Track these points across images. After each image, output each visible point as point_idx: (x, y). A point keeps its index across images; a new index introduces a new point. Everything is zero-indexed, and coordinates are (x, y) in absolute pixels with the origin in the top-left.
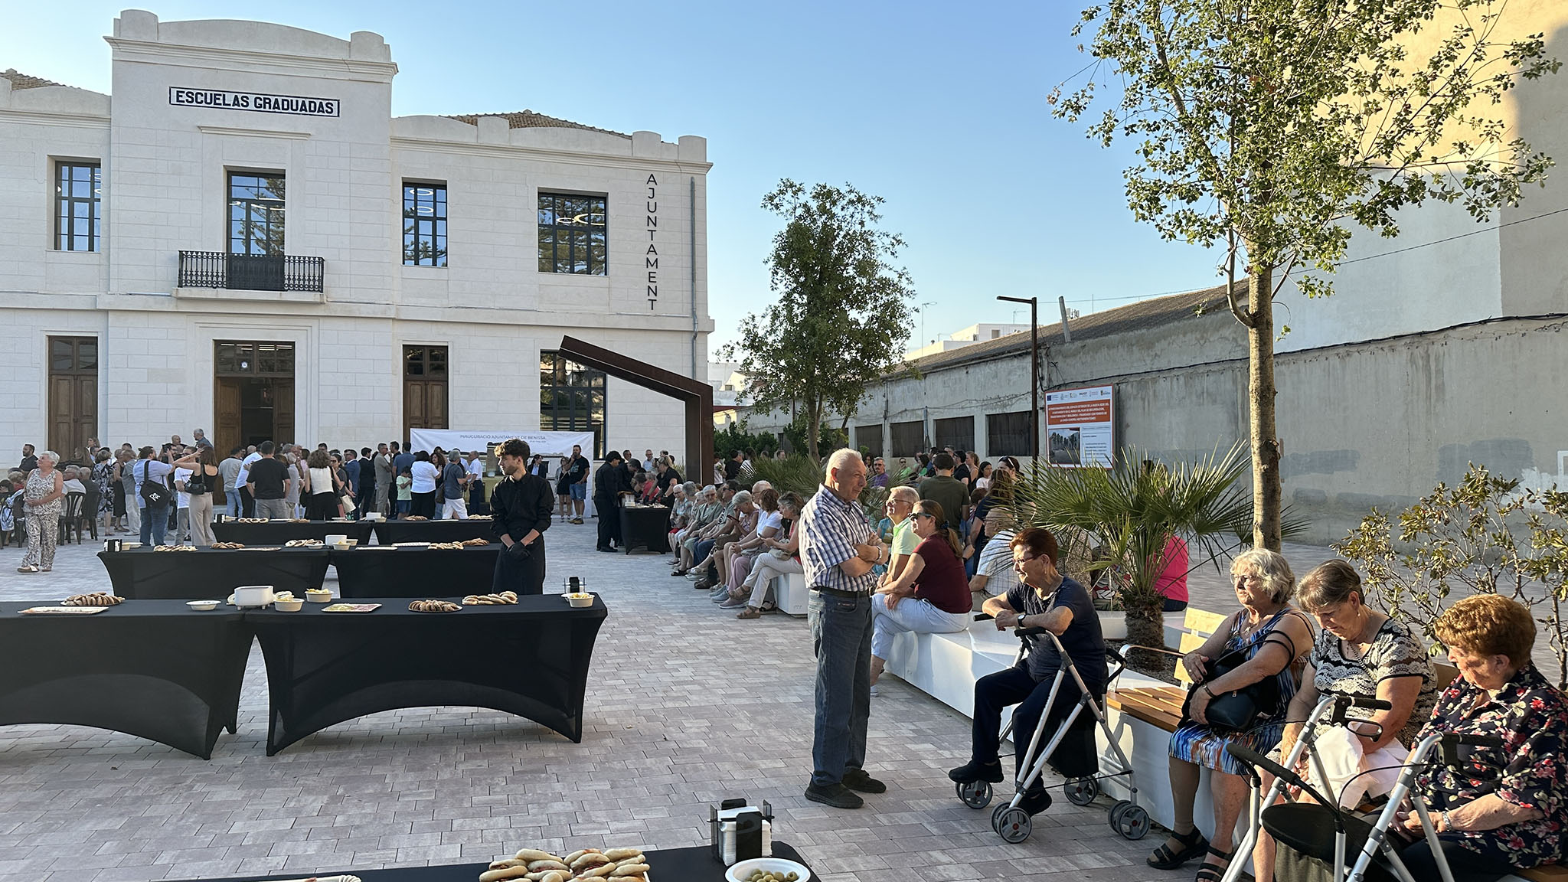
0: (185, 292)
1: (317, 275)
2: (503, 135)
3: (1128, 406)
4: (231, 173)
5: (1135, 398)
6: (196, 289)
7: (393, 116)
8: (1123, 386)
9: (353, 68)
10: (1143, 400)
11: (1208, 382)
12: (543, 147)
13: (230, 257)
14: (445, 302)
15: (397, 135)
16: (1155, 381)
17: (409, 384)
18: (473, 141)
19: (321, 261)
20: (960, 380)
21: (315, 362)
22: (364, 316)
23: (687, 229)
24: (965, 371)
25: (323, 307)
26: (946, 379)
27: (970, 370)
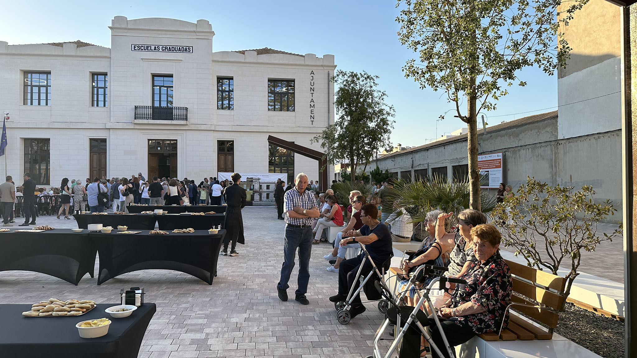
0: (137, 121)
1: (185, 114)
2: (254, 58)
3: (509, 161)
4: (154, 76)
5: (511, 158)
6: (141, 120)
7: (213, 52)
8: (507, 153)
9: (198, 34)
10: (515, 158)
11: (541, 151)
12: (270, 62)
13: (153, 108)
14: (233, 124)
15: (215, 59)
16: (519, 150)
17: (220, 155)
18: (243, 61)
19: (187, 109)
20: (442, 151)
21: (185, 147)
22: (202, 129)
23: (326, 92)
24: (443, 148)
25: (187, 126)
26: (436, 151)
27: (446, 147)
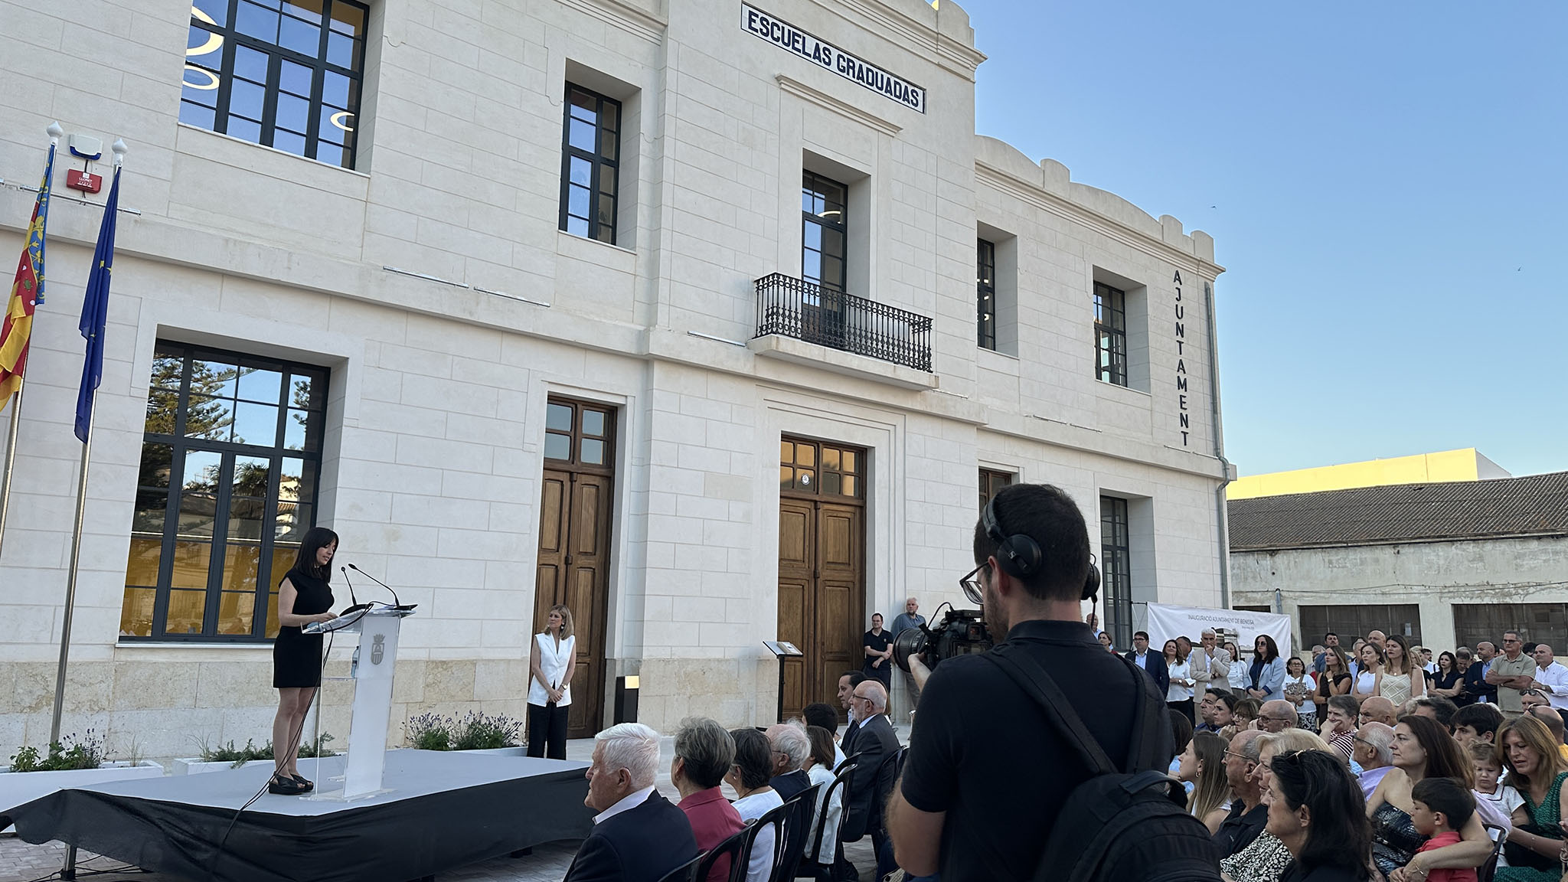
1: (927, 346)
2: (1064, 188)
9: (942, 50)
12: (1100, 213)
14: (1016, 409)
15: (979, 158)
19: (930, 325)
20: (1377, 561)
21: (900, 483)
22: (959, 416)
23: (1205, 346)
24: (1389, 552)
25: (918, 397)
26: (1334, 558)
27: (1406, 550)
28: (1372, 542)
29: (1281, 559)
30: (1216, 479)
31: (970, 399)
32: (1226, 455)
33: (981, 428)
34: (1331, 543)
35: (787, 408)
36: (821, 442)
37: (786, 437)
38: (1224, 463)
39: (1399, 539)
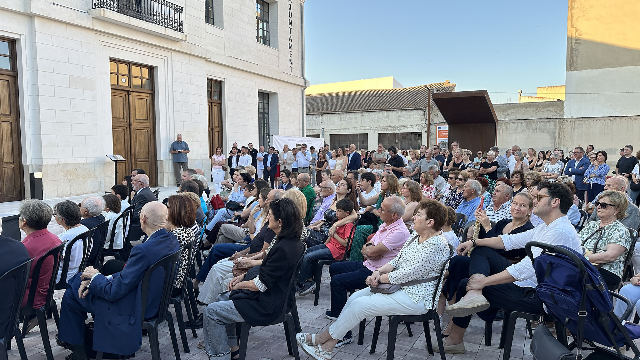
1: (179, 20)
11: (540, 125)
14: (223, 53)
19: (182, 9)
20: (356, 118)
21: (170, 83)
22: (197, 54)
23: (300, 31)
24: (360, 114)
25: (178, 44)
26: (342, 117)
27: (365, 114)
28: (355, 111)
29: (325, 117)
30: (302, 86)
31: (202, 46)
32: (306, 77)
33: (207, 60)
34: (341, 111)
35: (111, 45)
36: (131, 63)
37: (112, 60)
38: (305, 80)
39: (363, 110)
